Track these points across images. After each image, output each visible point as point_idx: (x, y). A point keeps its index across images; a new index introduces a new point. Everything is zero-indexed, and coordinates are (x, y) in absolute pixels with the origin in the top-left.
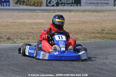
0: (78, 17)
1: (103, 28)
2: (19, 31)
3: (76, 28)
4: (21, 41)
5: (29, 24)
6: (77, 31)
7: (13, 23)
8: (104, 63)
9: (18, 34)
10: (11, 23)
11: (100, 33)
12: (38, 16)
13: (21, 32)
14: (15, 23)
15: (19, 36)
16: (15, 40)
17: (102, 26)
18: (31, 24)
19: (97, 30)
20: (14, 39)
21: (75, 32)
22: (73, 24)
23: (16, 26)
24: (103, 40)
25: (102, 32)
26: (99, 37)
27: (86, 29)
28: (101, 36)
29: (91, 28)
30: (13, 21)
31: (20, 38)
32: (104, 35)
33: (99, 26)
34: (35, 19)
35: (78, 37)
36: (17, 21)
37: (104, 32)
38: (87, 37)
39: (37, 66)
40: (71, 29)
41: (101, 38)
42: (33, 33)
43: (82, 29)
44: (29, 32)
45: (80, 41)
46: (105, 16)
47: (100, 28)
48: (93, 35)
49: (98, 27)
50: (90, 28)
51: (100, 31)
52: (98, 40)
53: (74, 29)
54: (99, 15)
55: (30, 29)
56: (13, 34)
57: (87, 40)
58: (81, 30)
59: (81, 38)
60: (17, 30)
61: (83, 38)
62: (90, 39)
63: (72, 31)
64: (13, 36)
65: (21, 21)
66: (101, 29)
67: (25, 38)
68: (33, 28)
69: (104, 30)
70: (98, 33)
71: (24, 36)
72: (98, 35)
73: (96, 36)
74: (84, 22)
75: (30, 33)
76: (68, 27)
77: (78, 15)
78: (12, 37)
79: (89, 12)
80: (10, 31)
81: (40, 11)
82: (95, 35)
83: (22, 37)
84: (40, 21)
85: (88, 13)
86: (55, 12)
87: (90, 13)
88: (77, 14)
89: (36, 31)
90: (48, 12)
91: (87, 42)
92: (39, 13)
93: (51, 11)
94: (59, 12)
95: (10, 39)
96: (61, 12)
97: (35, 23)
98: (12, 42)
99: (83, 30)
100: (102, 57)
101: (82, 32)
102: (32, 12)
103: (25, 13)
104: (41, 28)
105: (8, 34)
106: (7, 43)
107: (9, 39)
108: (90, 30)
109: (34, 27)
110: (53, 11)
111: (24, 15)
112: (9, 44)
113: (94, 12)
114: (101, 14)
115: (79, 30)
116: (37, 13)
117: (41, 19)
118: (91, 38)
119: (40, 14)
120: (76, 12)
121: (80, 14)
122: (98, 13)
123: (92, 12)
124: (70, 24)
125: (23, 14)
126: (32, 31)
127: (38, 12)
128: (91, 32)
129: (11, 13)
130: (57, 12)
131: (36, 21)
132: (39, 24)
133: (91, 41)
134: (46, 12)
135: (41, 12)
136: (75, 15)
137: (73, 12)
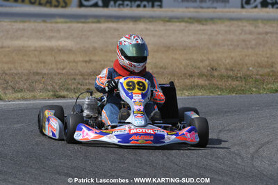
0: (154, 36)
1: (214, 64)
2: (10, 70)
4: (15, 95)
5: (35, 50)
9: (7, 78)
11: (206, 77)
12: (59, 31)
13: (15, 72)
14: (2, 47)
15: (10, 83)
16: (1, 93)
17: (210, 58)
18: (40, 51)
19: (199, 68)
23: (5, 56)
24: (211, 94)
25: (211, 75)
26: (202, 87)
27: (172, 65)
28: (206, 82)
29: (184, 63)
31: (13, 88)
32: (215, 81)
33: (204, 58)
34: (50, 38)
36: (7, 43)
37: (216, 74)
39: (50, 160)
41: (209, 89)
42: (45, 74)
43: (162, 65)
44: (35, 71)
46: (218, 33)
47: (207, 63)
48: (188, 82)
49: (202, 61)
50: (181, 63)
51: (205, 71)
52: (200, 94)
54: (205, 30)
55: (37, 63)
58: (161, 68)
60: (6, 67)
62: (180, 90)
65: (18, 43)
66: (208, 66)
67: (25, 87)
68: (44, 63)
69: (216, 69)
70: (201, 75)
71: (22, 83)
72: (201, 82)
73: (196, 83)
74: (169, 47)
75: (38, 74)
77: (155, 31)
79: (180, 22)
81: (62, 20)
82: (194, 82)
83: (18, 86)
84: (62, 43)
85: (178, 24)
86: (99, 22)
87: (183, 24)
88: (151, 26)
89: (52, 69)
90: (83, 20)
92: (62, 23)
93: (90, 20)
94: (108, 22)
96: (113, 22)
97: (51, 49)
99: (165, 68)
101: (163, 72)
102: (44, 21)
103: (26, 25)
104: (64, 61)
108: (183, 69)
109: (49, 59)
110: (95, 20)
111: (24, 30)
113: (192, 23)
114: (208, 28)
115: (156, 67)
116: (57, 23)
117: (66, 38)
118: (183, 89)
119: (62, 25)
120: (150, 22)
121: (160, 27)
122: (203, 24)
123: (187, 22)
125: (21, 25)
126: (42, 69)
127: (59, 20)
128: (185, 74)
130: (104, 22)
131: (53, 43)
132: (60, 50)
133: (184, 96)
134: (78, 22)
135: (66, 22)
136: (147, 29)
137: (144, 22)
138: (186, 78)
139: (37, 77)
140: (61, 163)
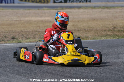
0: (87, 14)
1: (115, 26)
2: (24, 30)
3: (85, 26)
4: (27, 40)
5: (35, 22)
6: (87, 29)
7: (18, 21)
8: (116, 63)
9: (23, 33)
10: (16, 21)
11: (112, 31)
12: (45, 13)
13: (26, 31)
14: (20, 21)
15: (24, 36)
16: (21, 40)
17: (113, 23)
18: (37, 22)
19: (108, 27)
20: (19, 39)
21: (85, 29)
22: (82, 21)
23: (21, 24)
24: (114, 39)
25: (114, 30)
26: (110, 35)
27: (96, 27)
28: (112, 33)
29: (101, 25)
30: (18, 19)
31: (26, 38)
32: (115, 33)
33: (111, 23)
34: (41, 16)
35: (87, 35)
36: (22, 19)
37: (116, 30)
38: (97, 35)
39: (43, 67)
40: (80, 27)
41: (113, 36)
42: (40, 31)
43: (92, 26)
44: (35, 30)
45: (90, 40)
46: (116, 12)
47: (112, 25)
48: (103, 33)
49: (109, 25)
50: (100, 26)
51: (111, 29)
52: (109, 38)
53: (84, 27)
54: (110, 11)
55: (36, 27)
56: (18, 33)
57: (97, 39)
58: (91, 28)
59: (91, 36)
60: (22, 29)
61: (93, 36)
62: (100, 37)
63: (81, 29)
64: (18, 35)
65: (27, 19)
66: (112, 27)
67: (31, 37)
68: (39, 27)
69: (116, 28)
70: (109, 30)
71: (29, 35)
72: (109, 33)
73: (107, 34)
74: (94, 19)
75: (36, 31)
76: (77, 25)
77: (88, 12)
78: (17, 37)
79: (99, 8)
80: (15, 30)
81: (47, 9)
82: (106, 33)
83: (28, 36)
84: (47, 18)
85: (98, 9)
86: (63, 9)
87: (101, 9)
88: (86, 11)
89: (43, 29)
90: (56, 8)
91: (97, 40)
93: (59, 8)
94: (67, 9)
95: (15, 38)
96: (69, 9)
97: (42, 21)
98: (17, 41)
99: (93, 28)
100: (114, 56)
101: (92, 30)
102: (38, 9)
103: (31, 11)
104: (48, 26)
105: (13, 33)
106: (12, 43)
107: (13, 38)
108: (101, 28)
109: (41, 25)
110: (61, 8)
111: (29, 13)
112: (14, 43)
113: (104, 9)
114: (112, 10)
115: (89, 28)
116: (44, 10)
117: (48, 16)
118: (102, 37)
119: (46, 11)
120: (86, 8)
121: (90, 11)
122: (109, 9)
123: (102, 8)
124: (79, 21)
125: (28, 11)
126: (38, 29)
128: (102, 30)
129: (16, 11)
130: (65, 9)
131: (43, 19)
132: (46, 22)
133: (102, 40)
134: (54, 9)
135: (48, 10)
136: (84, 12)
137: (83, 8)
138: (103, 31)
139: (36, 33)
140: (49, 68)
